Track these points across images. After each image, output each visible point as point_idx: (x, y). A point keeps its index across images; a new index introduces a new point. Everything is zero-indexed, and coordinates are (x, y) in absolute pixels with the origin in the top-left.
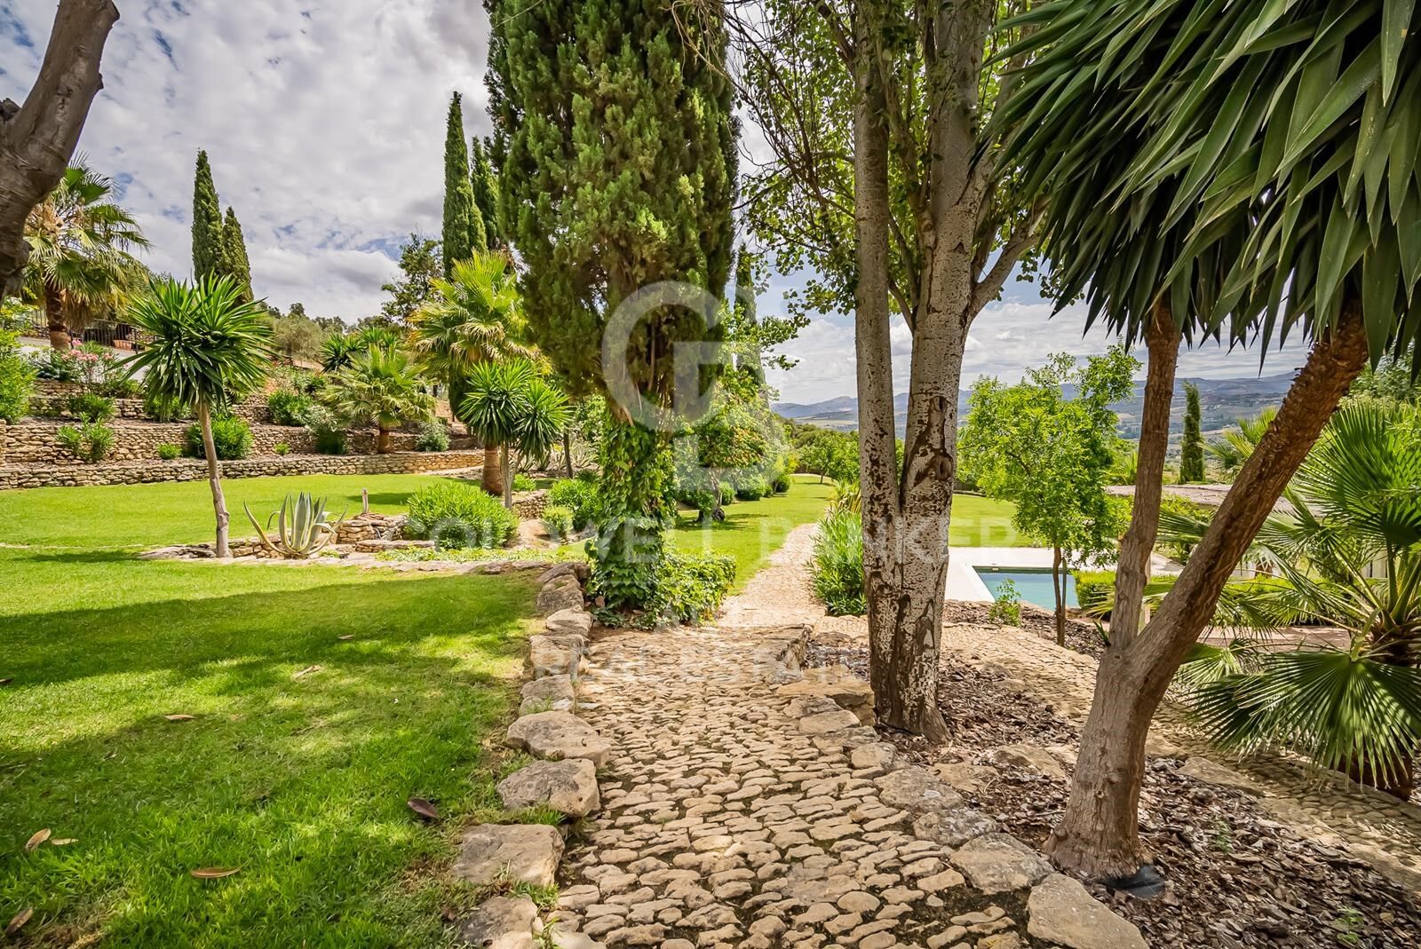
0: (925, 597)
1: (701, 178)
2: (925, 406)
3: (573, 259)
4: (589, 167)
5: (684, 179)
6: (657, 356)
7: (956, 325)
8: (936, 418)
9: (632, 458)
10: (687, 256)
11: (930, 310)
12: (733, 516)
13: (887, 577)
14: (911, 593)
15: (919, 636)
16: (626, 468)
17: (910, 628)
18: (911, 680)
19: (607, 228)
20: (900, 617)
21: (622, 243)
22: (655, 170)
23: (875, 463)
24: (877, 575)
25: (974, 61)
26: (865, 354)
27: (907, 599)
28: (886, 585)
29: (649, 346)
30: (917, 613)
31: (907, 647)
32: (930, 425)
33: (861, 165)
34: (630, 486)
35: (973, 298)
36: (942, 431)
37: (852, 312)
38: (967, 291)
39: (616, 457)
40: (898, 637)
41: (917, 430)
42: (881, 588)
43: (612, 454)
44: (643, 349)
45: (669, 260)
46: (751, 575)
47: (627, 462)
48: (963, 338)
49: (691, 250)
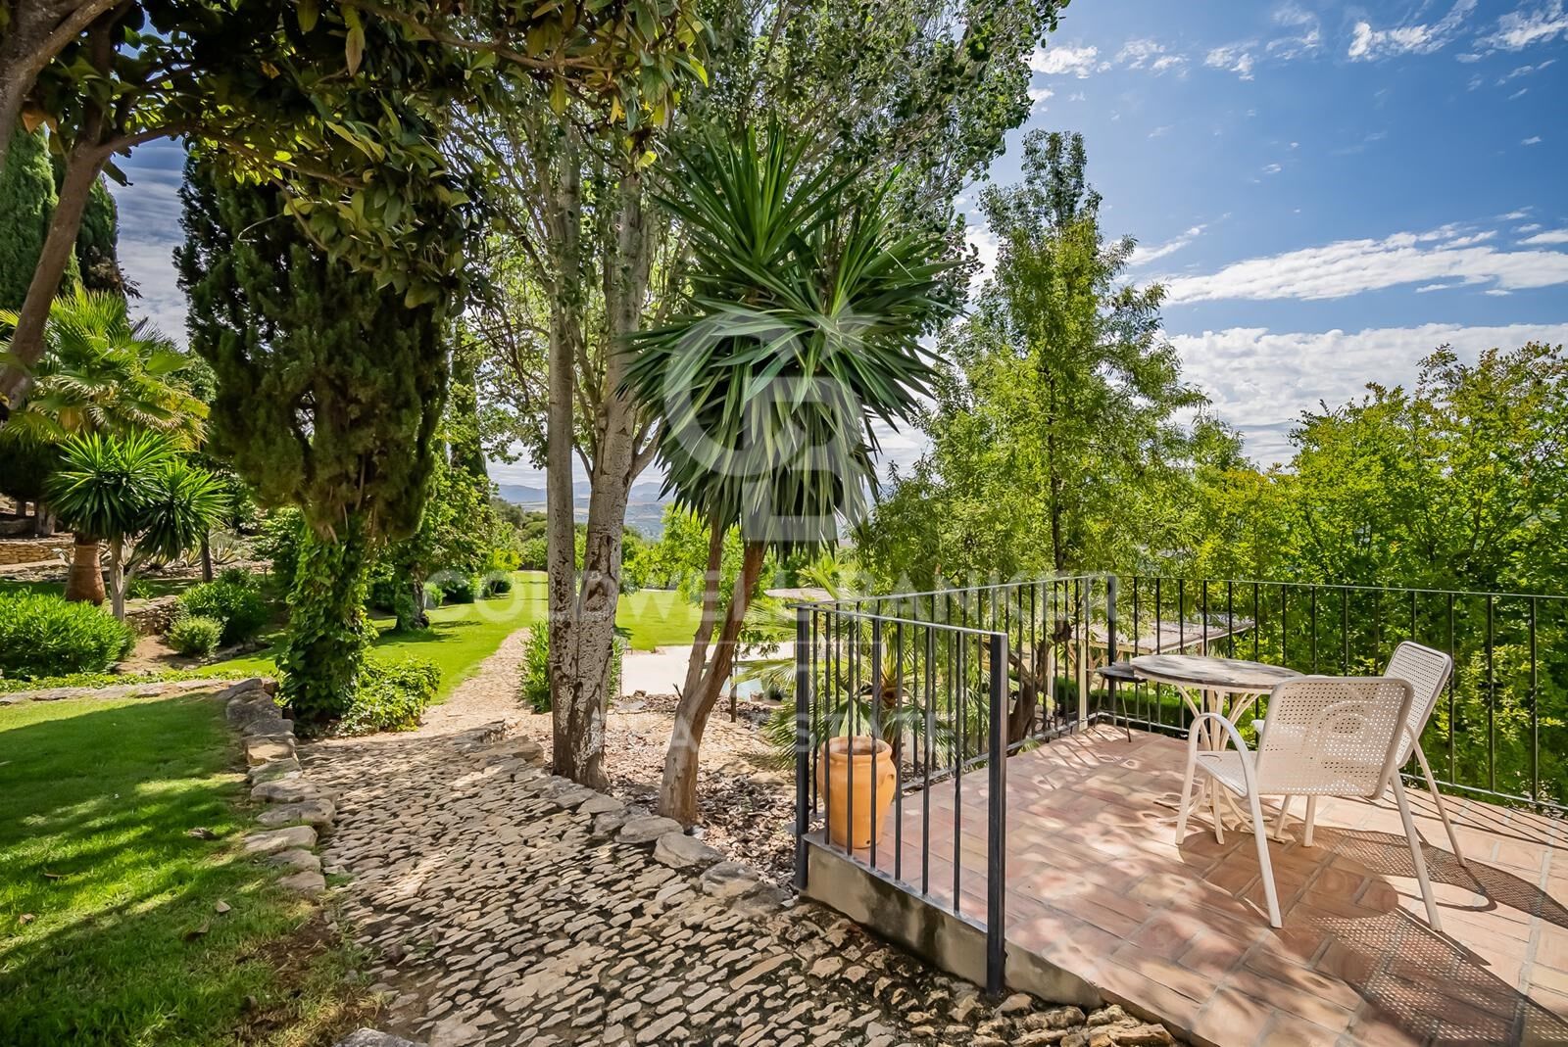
0: (594, 682)
1: (417, 332)
2: (597, 541)
3: (283, 392)
4: (307, 312)
5: (401, 334)
6: (366, 482)
7: (620, 484)
8: (604, 551)
9: (333, 572)
10: (401, 398)
11: (603, 472)
12: (437, 624)
13: (566, 669)
14: (583, 680)
15: (588, 712)
16: (328, 583)
17: (581, 706)
18: (582, 745)
19: (323, 370)
20: (575, 698)
21: (338, 382)
22: (375, 323)
23: (559, 583)
24: (559, 668)
25: (635, 306)
26: (553, 502)
27: (580, 684)
28: (565, 676)
29: (359, 473)
30: (587, 695)
31: (580, 721)
32: (599, 556)
33: (554, 365)
34: (331, 600)
35: (633, 465)
36: (608, 560)
37: (545, 469)
38: (629, 461)
39: (316, 572)
40: (573, 713)
41: (591, 559)
42: (561, 678)
43: (313, 569)
44: (354, 476)
45: (384, 401)
46: (458, 683)
47: (329, 577)
48: (626, 493)
49: (407, 394)
